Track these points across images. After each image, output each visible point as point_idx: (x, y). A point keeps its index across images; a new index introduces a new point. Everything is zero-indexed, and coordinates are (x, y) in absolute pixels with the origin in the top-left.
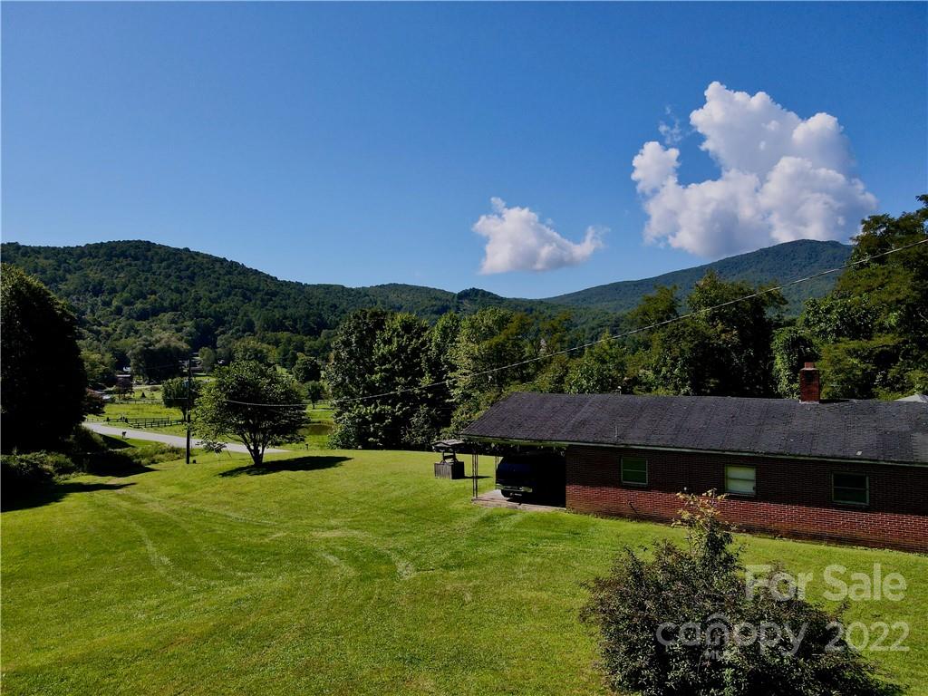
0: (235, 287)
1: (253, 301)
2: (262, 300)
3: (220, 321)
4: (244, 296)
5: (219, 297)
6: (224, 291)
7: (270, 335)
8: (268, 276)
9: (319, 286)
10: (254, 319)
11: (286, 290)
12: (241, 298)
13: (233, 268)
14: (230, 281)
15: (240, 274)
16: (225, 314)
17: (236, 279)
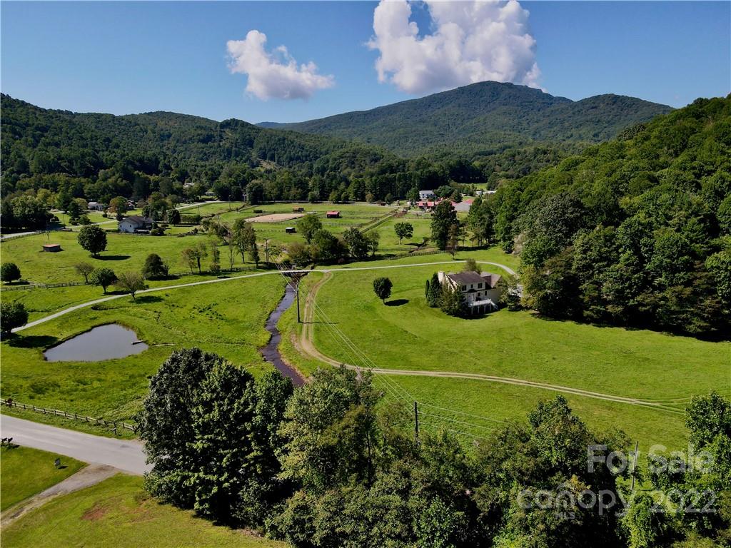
1: (24, 138)
10: (27, 159)
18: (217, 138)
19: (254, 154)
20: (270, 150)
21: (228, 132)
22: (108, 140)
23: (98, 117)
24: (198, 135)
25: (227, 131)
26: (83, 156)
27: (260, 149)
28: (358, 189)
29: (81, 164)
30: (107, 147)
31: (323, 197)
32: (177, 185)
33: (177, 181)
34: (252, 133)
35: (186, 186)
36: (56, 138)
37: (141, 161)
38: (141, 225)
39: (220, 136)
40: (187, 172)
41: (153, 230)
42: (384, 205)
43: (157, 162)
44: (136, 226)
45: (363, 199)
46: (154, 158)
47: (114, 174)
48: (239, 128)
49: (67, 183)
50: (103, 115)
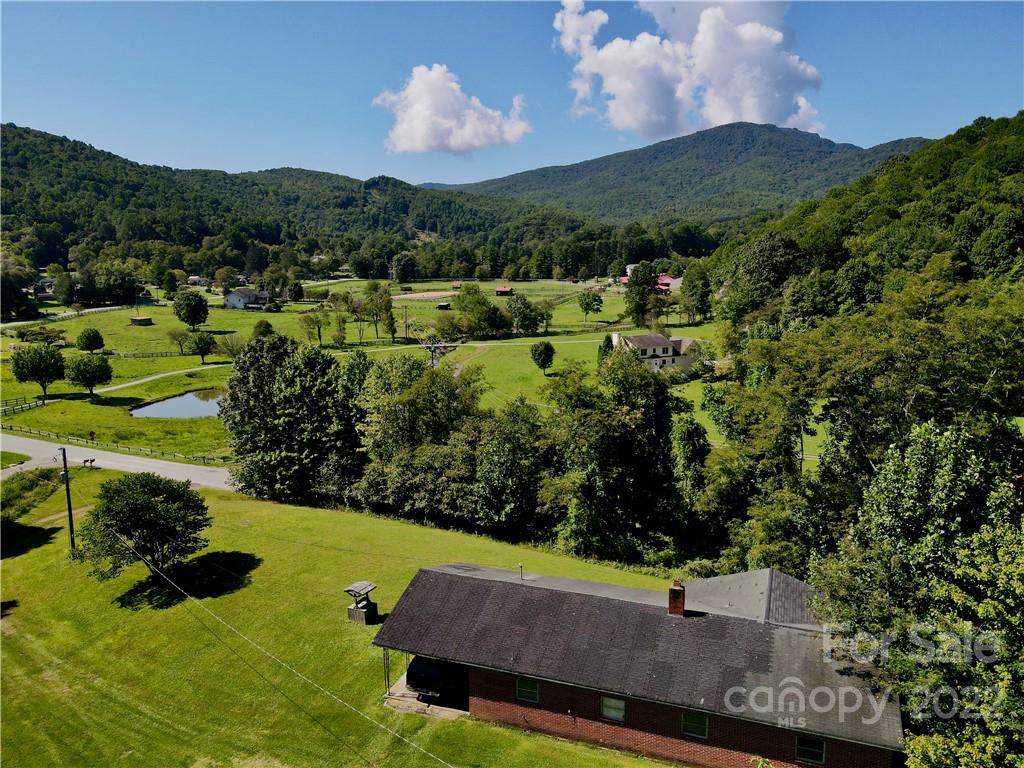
0: (84, 178)
1: (110, 198)
2: (122, 196)
3: (69, 226)
4: (98, 190)
5: (64, 192)
6: (70, 184)
7: (137, 245)
8: (126, 161)
9: (194, 172)
10: (114, 223)
11: (152, 181)
12: (94, 194)
13: (78, 150)
14: (76, 170)
15: (88, 159)
16: (75, 215)
17: (83, 167)
18: (360, 202)
19: (410, 224)
20: (430, 217)
21: (375, 194)
22: (216, 202)
23: (205, 175)
24: (336, 197)
25: (374, 192)
26: (183, 219)
27: (418, 215)
28: (543, 262)
29: (181, 230)
30: (215, 210)
31: (495, 274)
32: (303, 257)
33: (303, 253)
34: (408, 195)
35: (315, 259)
36: (151, 198)
37: (258, 227)
38: (252, 299)
39: (365, 198)
40: (317, 243)
41: (267, 305)
42: (576, 282)
43: (279, 229)
44: (247, 300)
45: (549, 276)
46: (274, 225)
47: (222, 243)
48: (390, 189)
49: (163, 253)
50: (211, 172)
